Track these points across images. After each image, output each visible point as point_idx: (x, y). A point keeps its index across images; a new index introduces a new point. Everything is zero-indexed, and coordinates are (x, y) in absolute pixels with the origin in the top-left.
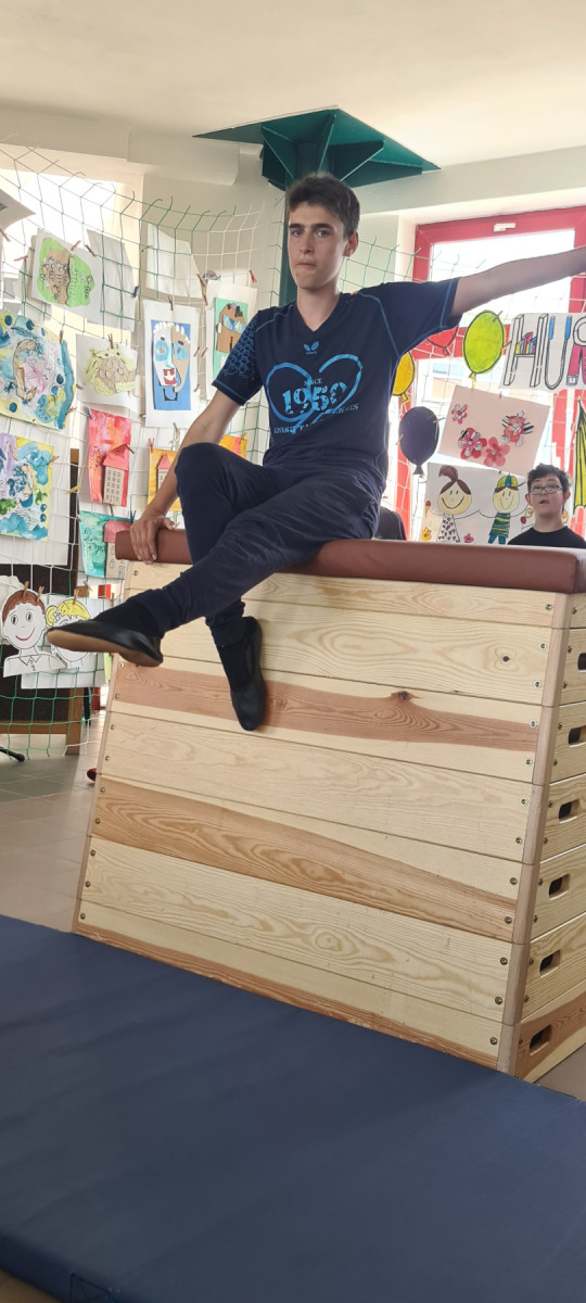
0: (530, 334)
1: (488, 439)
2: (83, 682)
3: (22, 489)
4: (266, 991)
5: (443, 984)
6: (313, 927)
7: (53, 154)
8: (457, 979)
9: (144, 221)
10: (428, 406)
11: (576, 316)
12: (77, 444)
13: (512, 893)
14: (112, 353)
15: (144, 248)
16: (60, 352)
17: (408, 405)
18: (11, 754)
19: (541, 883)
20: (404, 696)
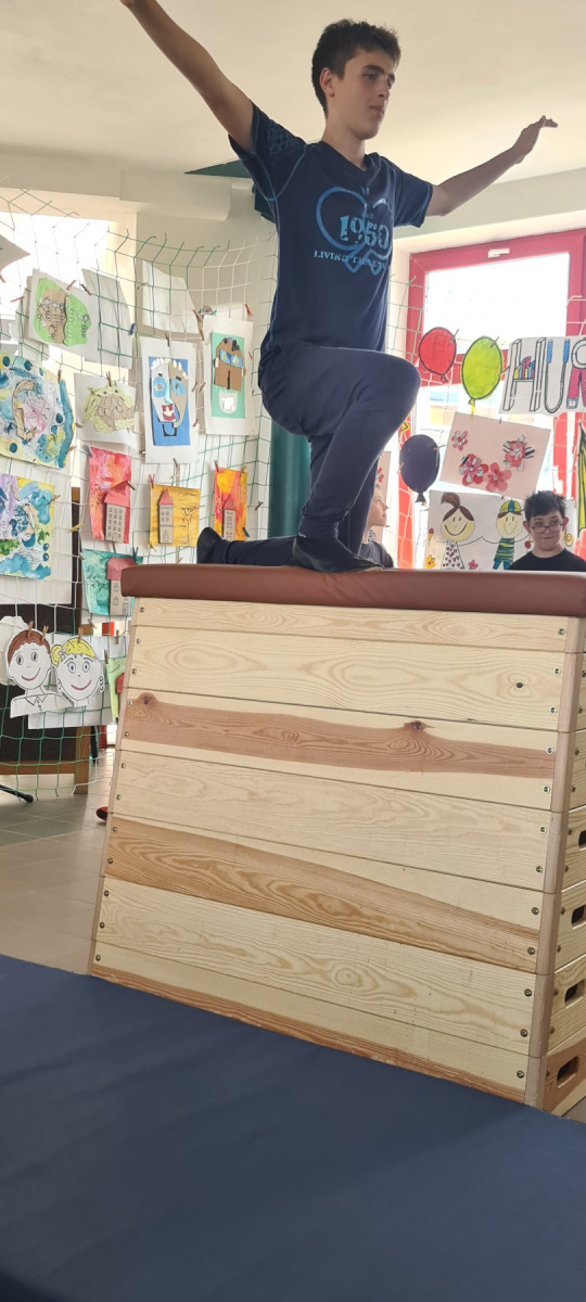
0: (529, 358)
1: (489, 465)
2: (89, 720)
3: (24, 529)
4: (286, 1030)
5: (467, 1017)
6: (332, 963)
7: (45, 196)
8: (482, 1012)
9: (138, 259)
10: (429, 435)
11: (574, 339)
12: (77, 483)
13: (534, 923)
14: (110, 391)
15: (139, 285)
16: (58, 392)
17: (408, 433)
18: (19, 795)
19: (563, 912)
20: (417, 726)
